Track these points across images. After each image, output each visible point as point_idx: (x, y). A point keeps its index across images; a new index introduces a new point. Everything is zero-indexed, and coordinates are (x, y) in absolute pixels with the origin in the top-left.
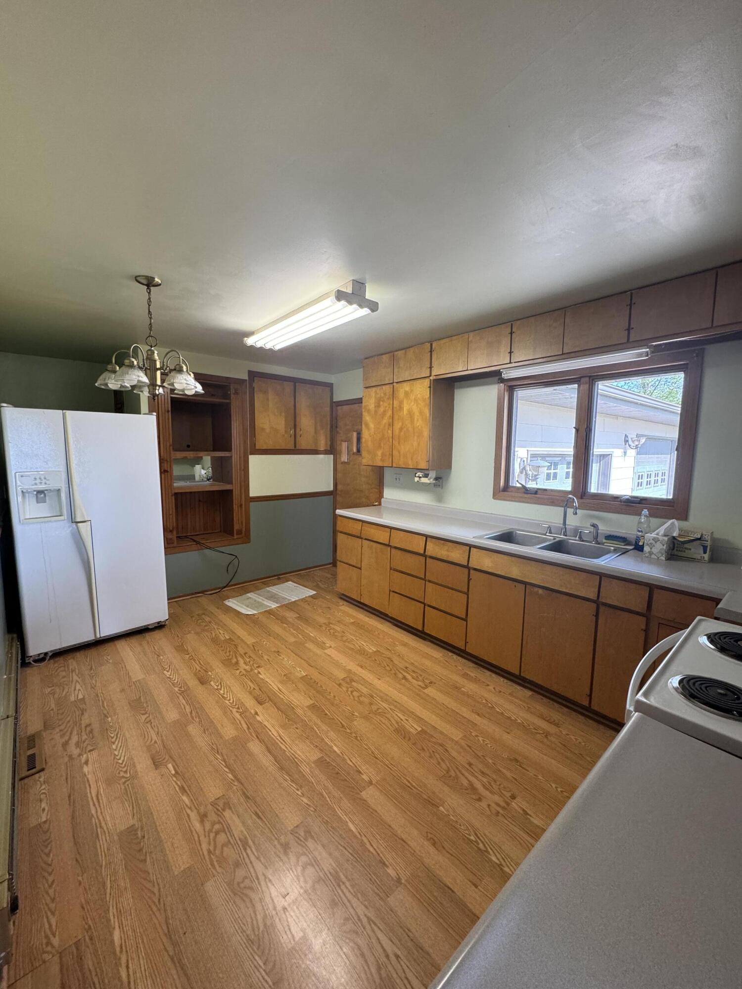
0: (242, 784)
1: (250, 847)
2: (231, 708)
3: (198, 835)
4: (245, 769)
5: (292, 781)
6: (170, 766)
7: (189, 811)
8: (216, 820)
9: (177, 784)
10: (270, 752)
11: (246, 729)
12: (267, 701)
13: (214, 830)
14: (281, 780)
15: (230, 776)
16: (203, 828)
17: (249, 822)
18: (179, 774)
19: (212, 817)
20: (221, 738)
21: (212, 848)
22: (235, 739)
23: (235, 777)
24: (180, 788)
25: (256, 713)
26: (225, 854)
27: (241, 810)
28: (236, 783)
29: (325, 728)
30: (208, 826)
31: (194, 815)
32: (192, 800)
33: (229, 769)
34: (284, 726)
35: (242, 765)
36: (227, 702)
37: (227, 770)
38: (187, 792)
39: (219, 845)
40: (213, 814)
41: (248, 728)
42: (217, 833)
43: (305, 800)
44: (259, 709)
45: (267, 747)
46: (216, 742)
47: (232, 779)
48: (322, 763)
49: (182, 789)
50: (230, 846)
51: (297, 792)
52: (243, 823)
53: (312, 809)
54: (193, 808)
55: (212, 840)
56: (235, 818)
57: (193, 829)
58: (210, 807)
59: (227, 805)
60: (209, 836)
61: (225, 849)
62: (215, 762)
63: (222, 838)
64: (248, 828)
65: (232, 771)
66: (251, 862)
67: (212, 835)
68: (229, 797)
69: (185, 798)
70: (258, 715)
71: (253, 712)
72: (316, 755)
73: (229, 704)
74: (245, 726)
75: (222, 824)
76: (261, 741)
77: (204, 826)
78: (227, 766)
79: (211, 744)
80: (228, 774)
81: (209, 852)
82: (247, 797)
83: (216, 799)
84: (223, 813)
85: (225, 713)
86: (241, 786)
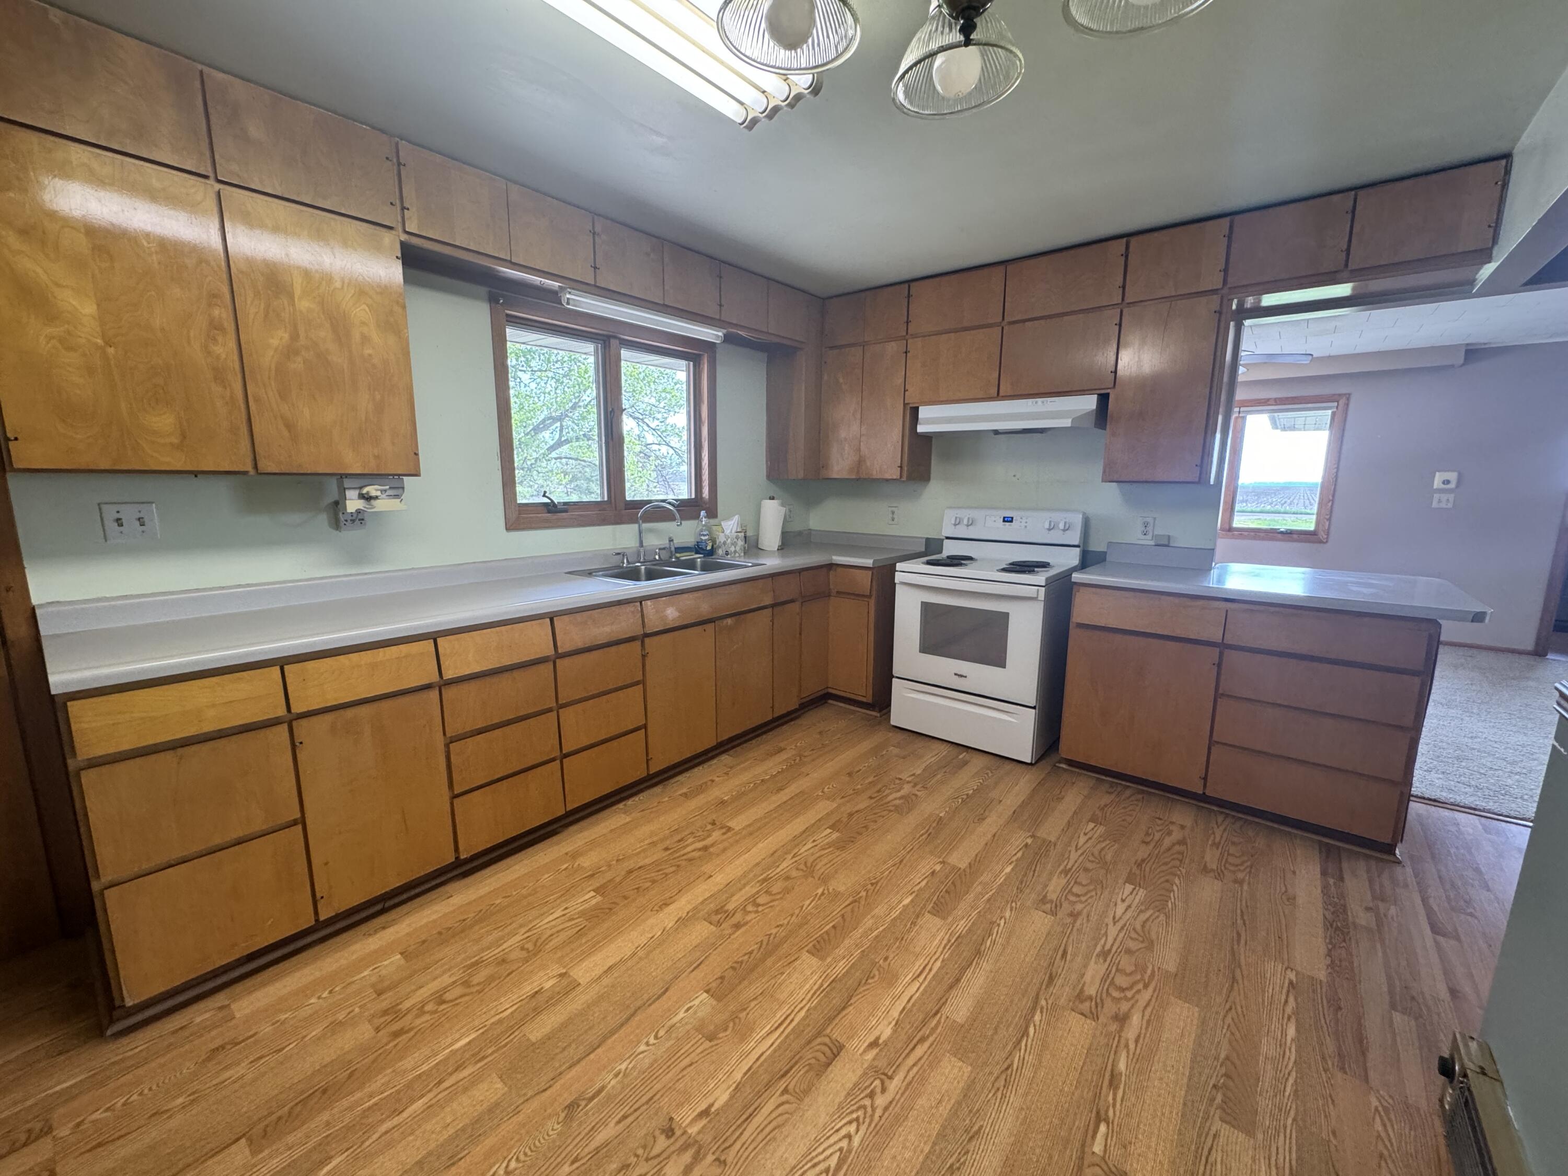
0: (1038, 995)
1: (1103, 947)
2: (878, 1112)
3: (1143, 1011)
4: (1012, 1002)
5: (990, 935)
6: (1098, 1148)
7: (1132, 1046)
8: (1109, 999)
9: (1114, 1099)
10: (958, 980)
11: (927, 1044)
12: (827, 1040)
13: (1122, 995)
14: (998, 948)
15: (1037, 1017)
16: (1133, 1011)
17: (1079, 959)
18: (1098, 1113)
19: (1110, 1008)
20: (973, 1082)
21: (1140, 986)
22: (960, 1053)
23: (1034, 1009)
24: (1116, 1089)
25: (874, 1044)
26: (1133, 968)
27: (1074, 977)
28: (1043, 1003)
29: (868, 922)
30: (1125, 1006)
31: (1130, 1034)
32: (1116, 1052)
33: (1027, 1028)
34: (890, 979)
35: (1007, 1010)
36: (856, 1140)
37: (1031, 1030)
38: (1112, 1071)
39: (1130, 980)
40: (1105, 1010)
41: (922, 1040)
42: (1123, 990)
43: (1007, 914)
44: (857, 1044)
45: (951, 987)
46: (989, 1085)
47: (1042, 1012)
48: (940, 910)
49: (1113, 1082)
50: (1120, 967)
51: (1002, 924)
52: (1085, 966)
53: (1014, 904)
54: (1123, 1041)
55: (1134, 991)
56: (1087, 978)
57: (1145, 1022)
58: (1102, 1019)
59: (1080, 997)
60: (1133, 997)
61: (1128, 971)
62: (1030, 1059)
63: (1121, 981)
64: (1088, 958)
65: (1028, 1020)
66: (1115, 940)
67: (1129, 994)
68: (1070, 1001)
69: (1122, 1066)
70: (878, 1038)
71: (870, 1056)
72: (930, 922)
73: (863, 1128)
74: (919, 1051)
75: (1107, 990)
76: (942, 1002)
77: (1129, 1010)
78: (1025, 1033)
79: (999, 1095)
80: (1038, 1023)
81: (1146, 986)
82: (1051, 979)
83: (1086, 1016)
84: (1094, 995)
85: (899, 1120)
86: (1041, 993)
